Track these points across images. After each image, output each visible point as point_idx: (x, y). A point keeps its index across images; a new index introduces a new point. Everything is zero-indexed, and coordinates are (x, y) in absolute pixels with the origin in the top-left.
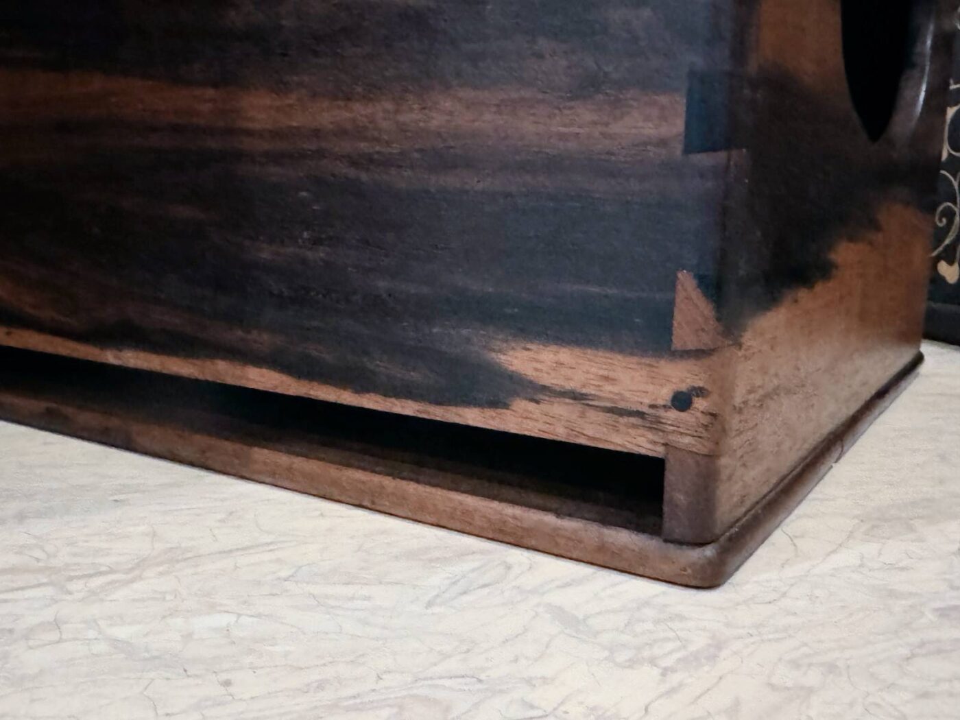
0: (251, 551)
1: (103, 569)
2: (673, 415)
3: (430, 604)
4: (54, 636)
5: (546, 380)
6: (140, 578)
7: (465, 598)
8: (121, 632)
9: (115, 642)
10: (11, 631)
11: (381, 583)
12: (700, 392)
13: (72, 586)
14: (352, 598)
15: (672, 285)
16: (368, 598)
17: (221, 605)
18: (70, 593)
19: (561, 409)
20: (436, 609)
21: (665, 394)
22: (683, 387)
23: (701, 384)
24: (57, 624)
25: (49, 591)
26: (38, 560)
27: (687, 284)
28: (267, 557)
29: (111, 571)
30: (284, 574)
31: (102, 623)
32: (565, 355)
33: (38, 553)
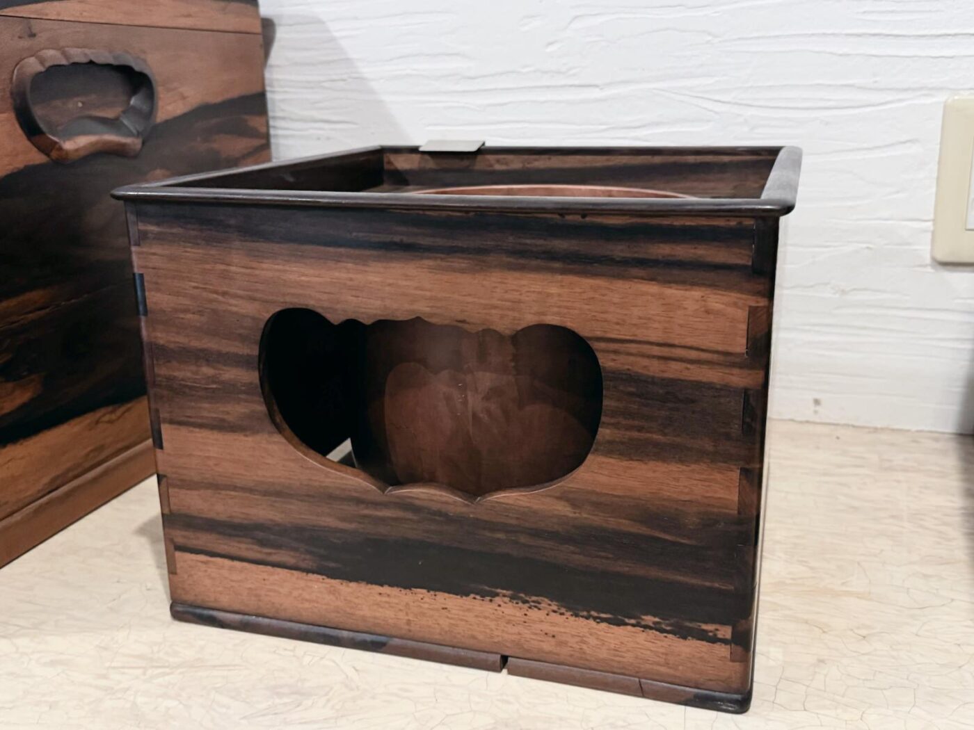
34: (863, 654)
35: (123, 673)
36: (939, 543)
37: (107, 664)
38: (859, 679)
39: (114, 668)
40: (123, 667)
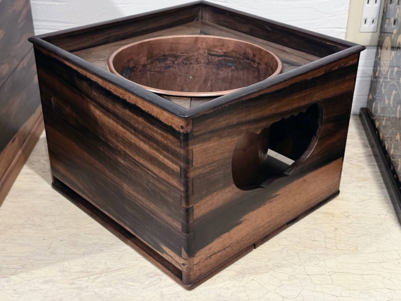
0: (121, 270)
1: (96, 273)
2: (182, 266)
3: (143, 289)
4: (86, 290)
5: (168, 253)
6: (101, 277)
7: (150, 288)
8: (96, 290)
9: (95, 292)
10: (81, 288)
11: (138, 282)
12: (186, 264)
13: (91, 277)
14: (132, 286)
15: (181, 248)
16: (134, 286)
17: (112, 285)
18: (90, 279)
19: (170, 258)
20: (144, 290)
21: (181, 263)
22: (184, 263)
23: (186, 263)
24: (87, 287)
25: (86, 278)
26: (86, 269)
27: (183, 249)
28: (123, 272)
29: (97, 274)
30: (124, 278)
31: (94, 287)
32: (170, 250)
33: (86, 267)
34: (349, 224)
35: (80, 280)
36: (360, 171)
37: (70, 278)
38: (351, 234)
39: (74, 279)
40: (78, 278)
